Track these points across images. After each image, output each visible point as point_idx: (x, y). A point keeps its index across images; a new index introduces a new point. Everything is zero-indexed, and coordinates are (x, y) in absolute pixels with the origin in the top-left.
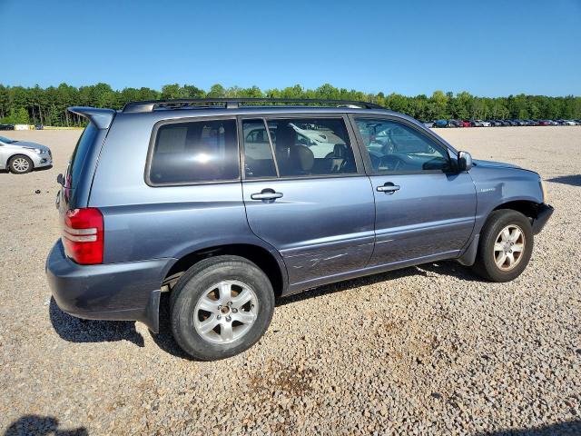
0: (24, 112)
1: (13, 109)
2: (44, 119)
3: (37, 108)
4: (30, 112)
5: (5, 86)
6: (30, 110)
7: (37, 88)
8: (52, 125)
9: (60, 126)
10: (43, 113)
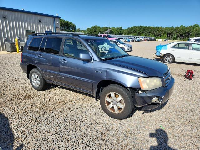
0: (166, 35)
1: (163, 34)
2: (171, 37)
3: (170, 34)
4: (168, 35)
5: (163, 27)
6: (168, 34)
7: (172, 27)
8: (173, 39)
9: (176, 40)
10: (172, 35)
